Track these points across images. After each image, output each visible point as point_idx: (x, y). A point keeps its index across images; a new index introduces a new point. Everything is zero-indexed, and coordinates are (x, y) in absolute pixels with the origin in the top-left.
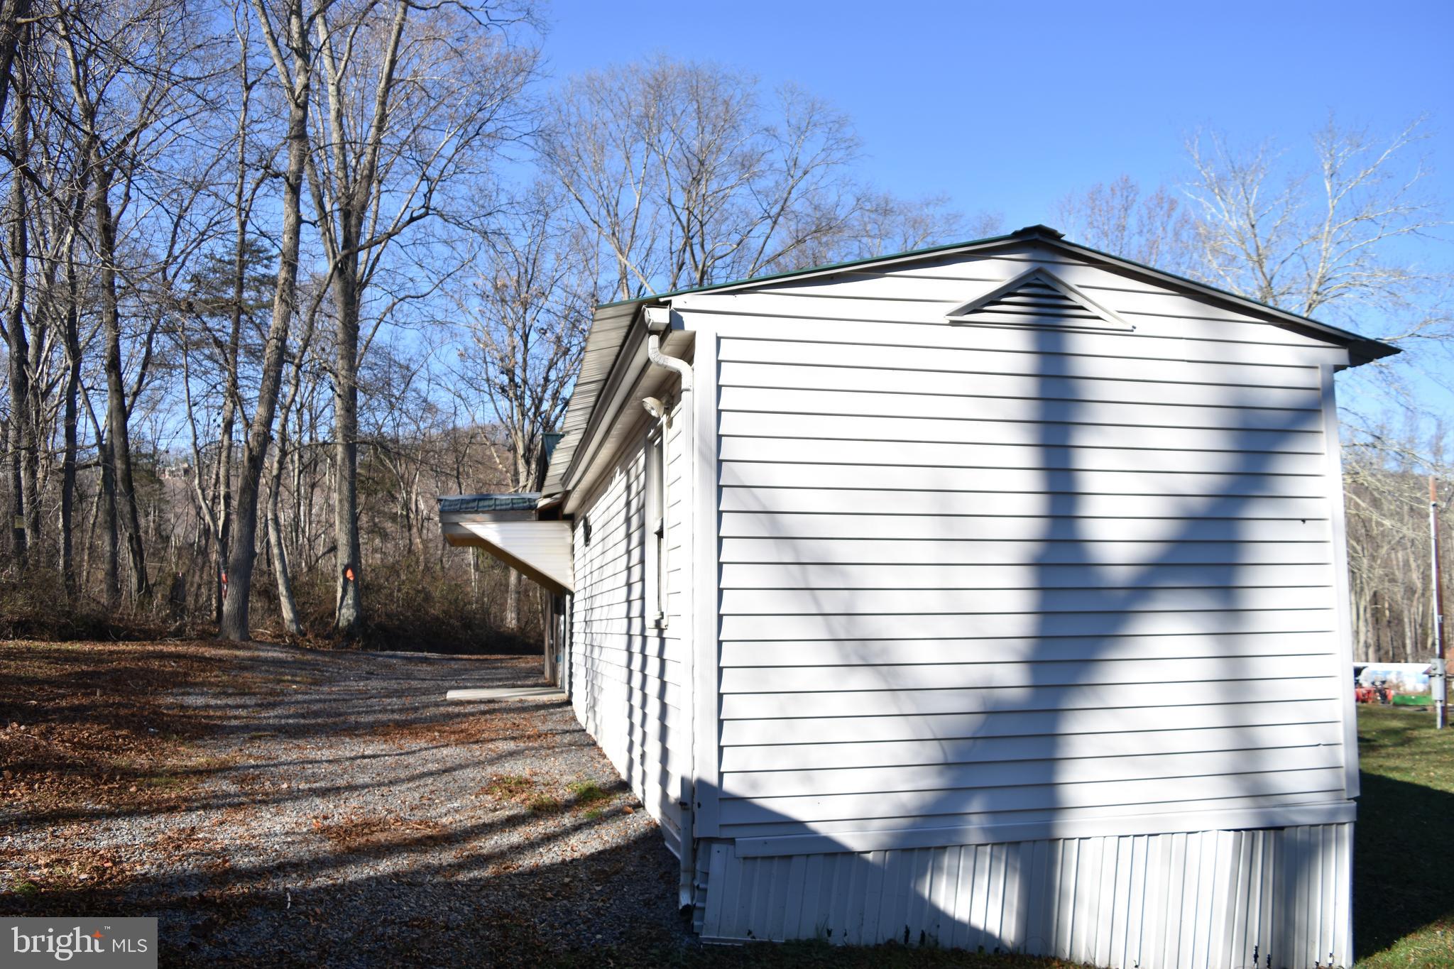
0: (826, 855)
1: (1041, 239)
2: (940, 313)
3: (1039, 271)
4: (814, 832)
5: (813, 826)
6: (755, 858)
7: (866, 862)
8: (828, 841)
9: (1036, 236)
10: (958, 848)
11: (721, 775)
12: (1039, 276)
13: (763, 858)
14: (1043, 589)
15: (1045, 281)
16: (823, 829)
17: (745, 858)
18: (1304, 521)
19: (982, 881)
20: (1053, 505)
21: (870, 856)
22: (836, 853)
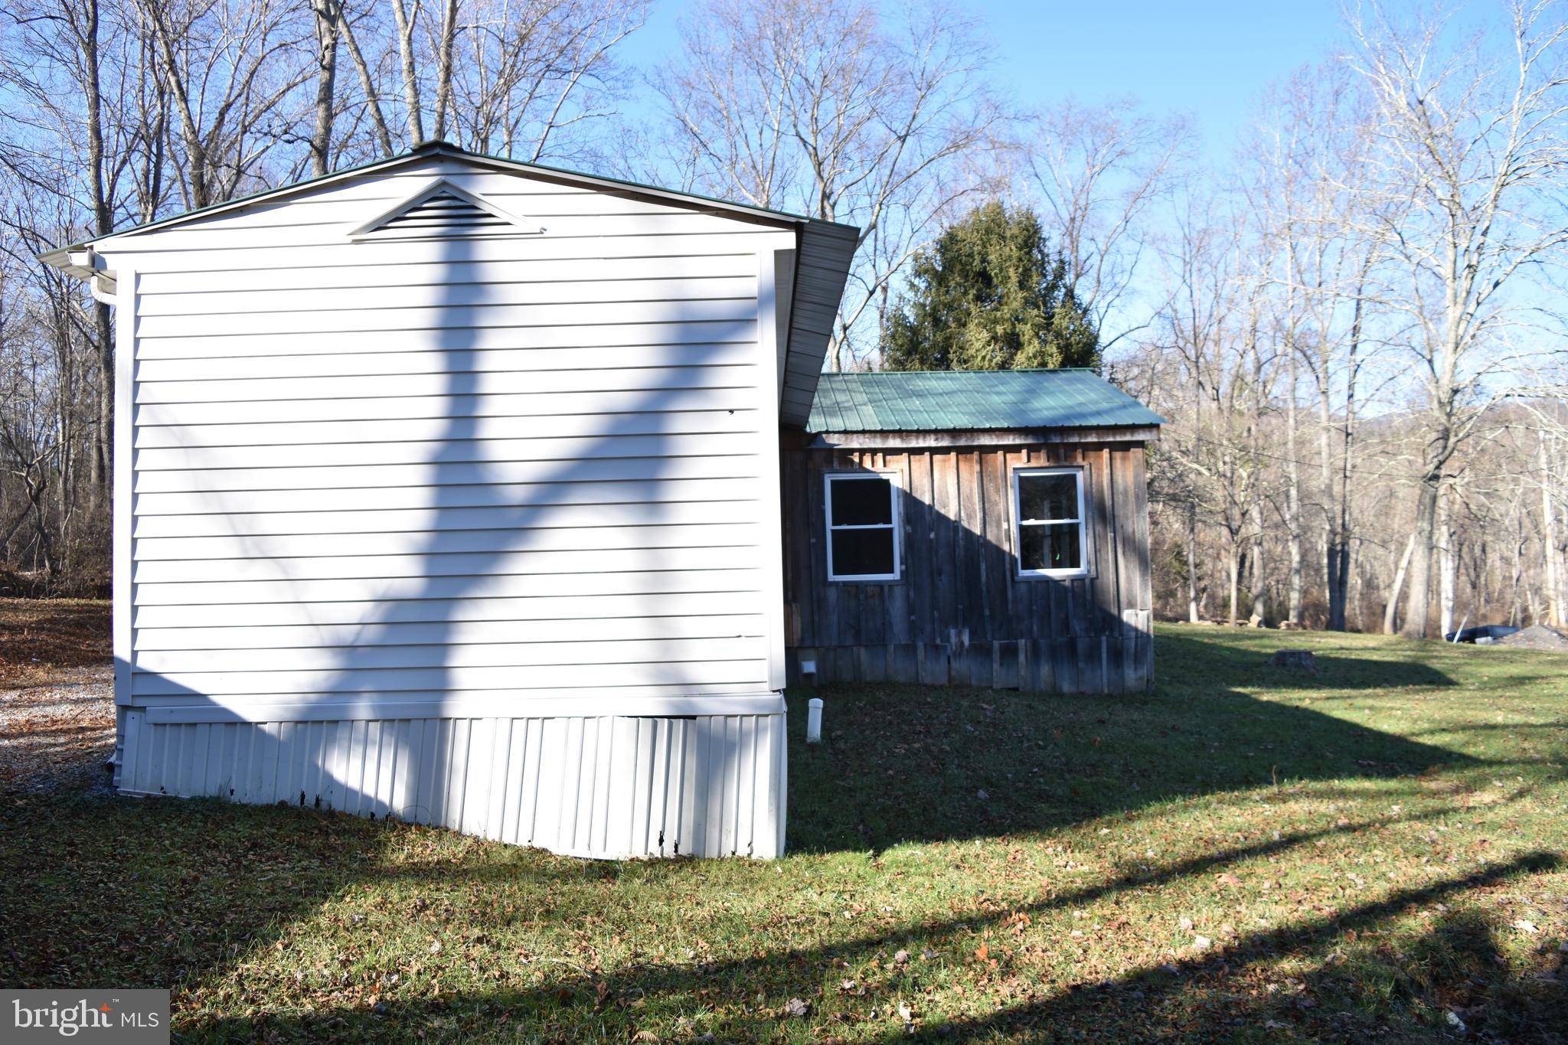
0: (227, 724)
1: (441, 152)
2: (341, 234)
3: (444, 183)
4: (214, 704)
5: (214, 698)
6: (165, 725)
7: (263, 732)
8: (226, 711)
9: (438, 151)
10: (349, 723)
11: (135, 654)
12: (444, 189)
13: (172, 725)
14: (440, 486)
15: (451, 192)
16: (223, 702)
17: (155, 724)
18: (731, 411)
19: (373, 753)
20: (454, 406)
21: (266, 727)
22: (235, 724)
